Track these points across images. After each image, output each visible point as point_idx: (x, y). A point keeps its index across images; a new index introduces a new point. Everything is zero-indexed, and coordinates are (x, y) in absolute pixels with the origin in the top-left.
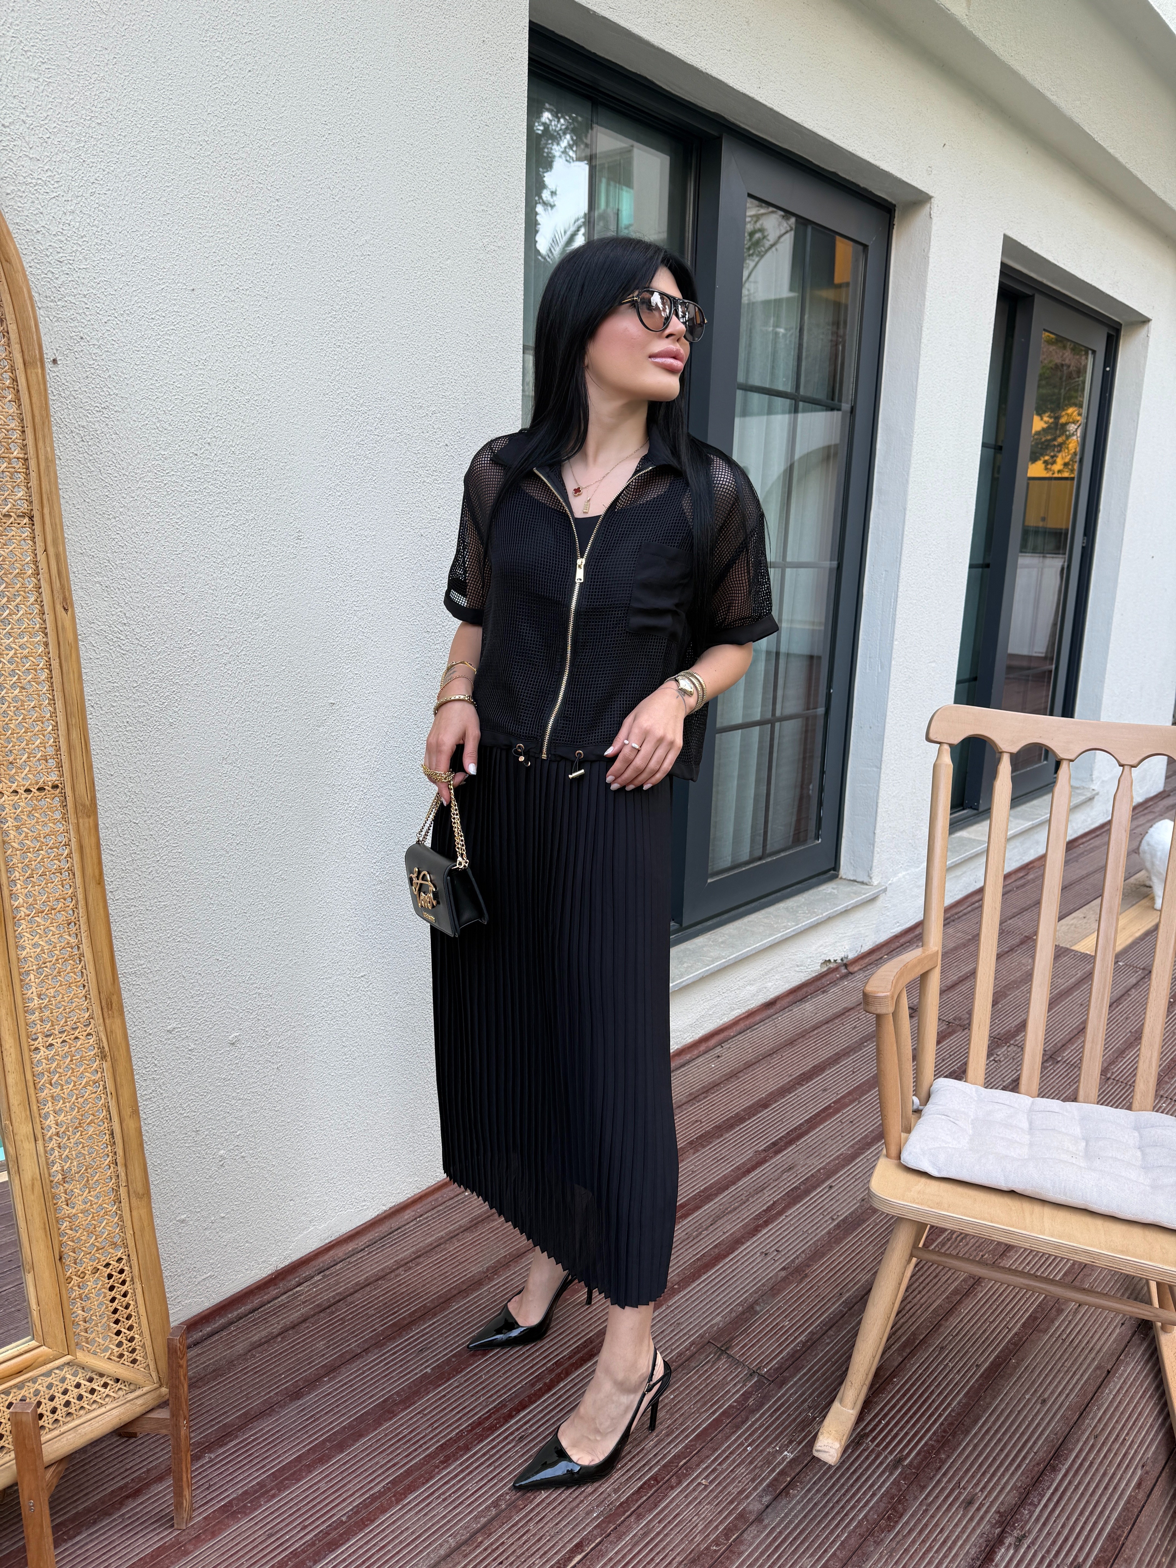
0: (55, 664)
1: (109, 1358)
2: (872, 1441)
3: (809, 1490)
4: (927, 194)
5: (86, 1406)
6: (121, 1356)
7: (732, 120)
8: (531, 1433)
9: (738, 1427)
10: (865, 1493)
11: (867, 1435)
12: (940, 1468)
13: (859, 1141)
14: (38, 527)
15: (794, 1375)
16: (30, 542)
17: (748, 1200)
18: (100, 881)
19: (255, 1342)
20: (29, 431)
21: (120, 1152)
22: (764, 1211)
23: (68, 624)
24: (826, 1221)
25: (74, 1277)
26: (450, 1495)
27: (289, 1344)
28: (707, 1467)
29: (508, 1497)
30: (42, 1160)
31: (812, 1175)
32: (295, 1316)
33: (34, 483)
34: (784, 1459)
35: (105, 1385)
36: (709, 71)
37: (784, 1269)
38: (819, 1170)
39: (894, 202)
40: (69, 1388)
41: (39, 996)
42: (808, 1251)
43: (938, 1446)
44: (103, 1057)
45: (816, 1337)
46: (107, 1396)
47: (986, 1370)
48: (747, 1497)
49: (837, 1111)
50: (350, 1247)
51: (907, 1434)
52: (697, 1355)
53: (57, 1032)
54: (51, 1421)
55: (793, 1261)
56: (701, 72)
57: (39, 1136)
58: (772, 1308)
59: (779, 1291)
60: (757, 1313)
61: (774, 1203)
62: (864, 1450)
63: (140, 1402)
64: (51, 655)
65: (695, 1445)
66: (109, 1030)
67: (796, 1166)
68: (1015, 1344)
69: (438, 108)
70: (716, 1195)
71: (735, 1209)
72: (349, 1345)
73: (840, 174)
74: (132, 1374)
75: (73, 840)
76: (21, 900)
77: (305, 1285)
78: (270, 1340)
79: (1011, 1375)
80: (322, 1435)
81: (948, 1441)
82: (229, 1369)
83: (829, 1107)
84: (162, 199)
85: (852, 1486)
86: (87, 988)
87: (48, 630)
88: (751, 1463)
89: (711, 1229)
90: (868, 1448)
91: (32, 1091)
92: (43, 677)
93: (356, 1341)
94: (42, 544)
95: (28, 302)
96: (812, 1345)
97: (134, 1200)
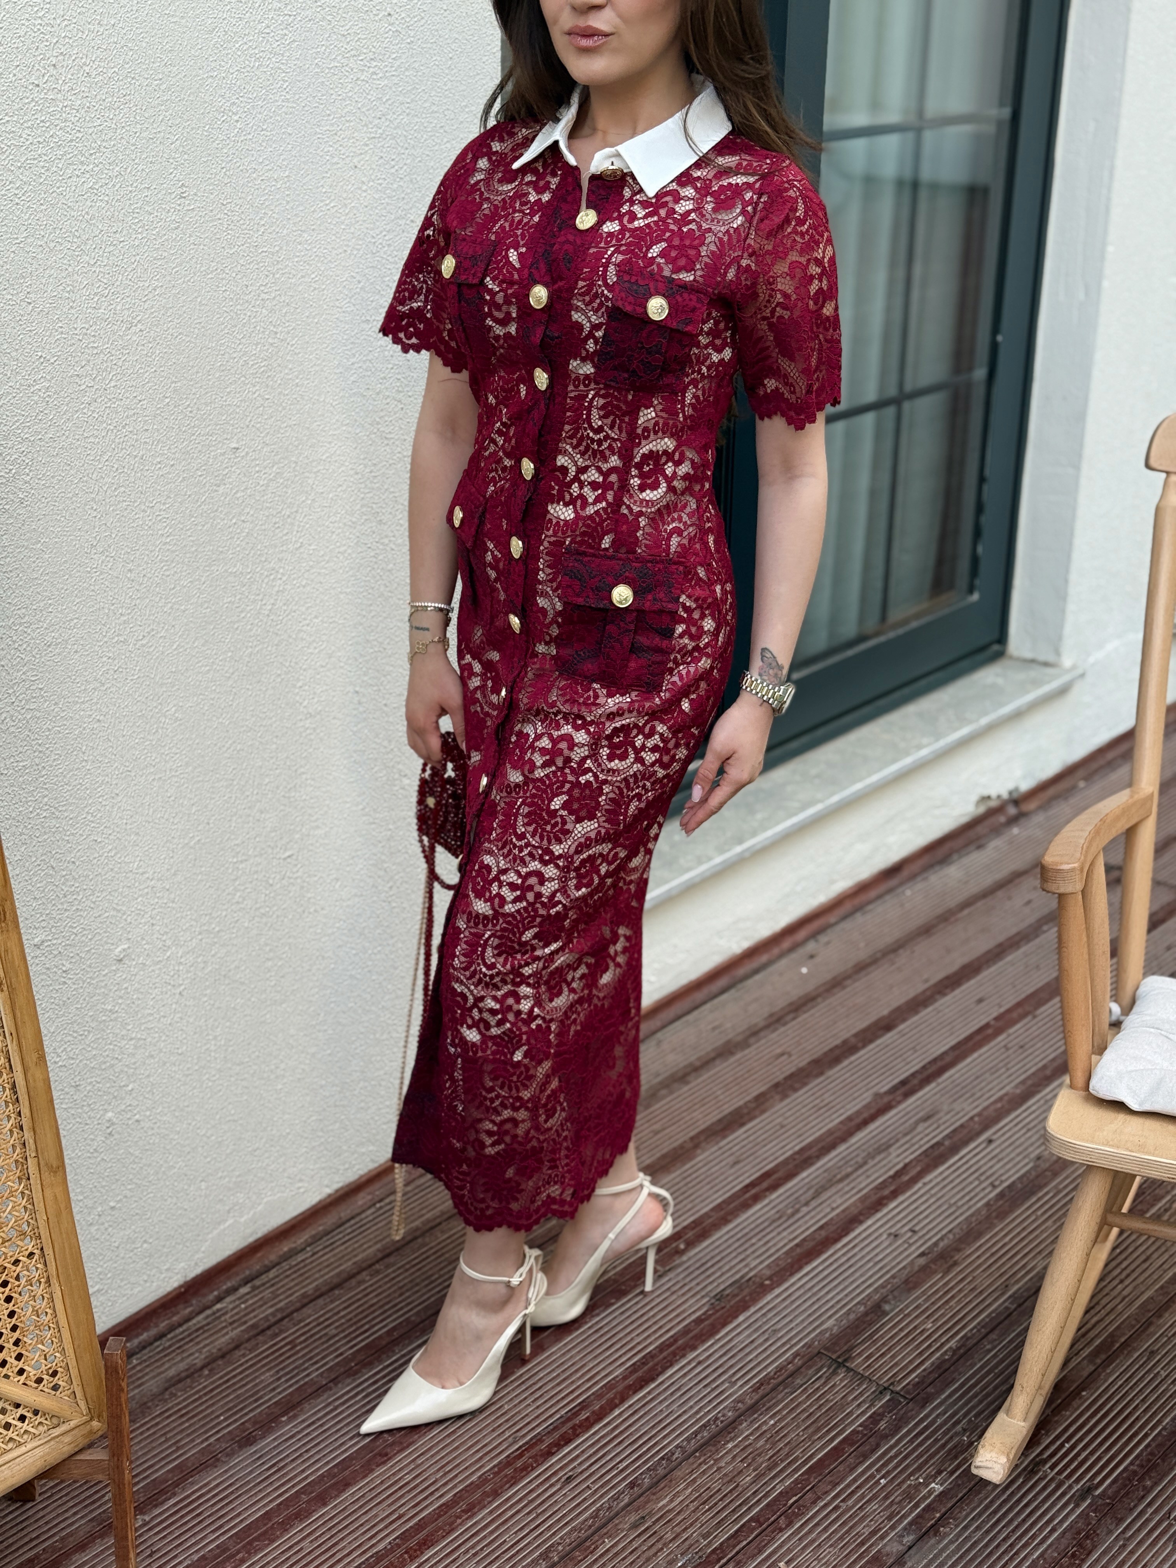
1: (25, 1384)
2: (1052, 1468)
3: (966, 1528)
6: (39, 1381)
8: (581, 1473)
9: (865, 1457)
10: (1041, 1530)
11: (1045, 1461)
12: (1143, 1497)
13: (1033, 1074)
15: (942, 1391)
17: (865, 1163)
22: (890, 1177)
24: (984, 1189)
26: (482, 1549)
28: (826, 1505)
29: (560, 1548)
31: (962, 1126)
34: (930, 1492)
35: (22, 1419)
37: (922, 1254)
38: (972, 1118)
42: (957, 1231)
43: (1141, 1472)
45: (970, 1343)
48: (882, 1538)
49: (998, 1032)
50: (287, 1245)
51: (1099, 1458)
52: (803, 1370)
55: (936, 1244)
58: (907, 1306)
59: (916, 1286)
60: (885, 1313)
61: (906, 1166)
62: (1040, 1479)
63: (67, 1439)
65: (808, 1479)
67: (937, 1112)
70: (818, 1157)
71: (848, 1176)
72: (308, 1375)
74: (55, 1403)
77: (229, 1299)
78: (193, 1373)
80: (293, 1486)
83: (987, 1026)
85: (1024, 1520)
88: (886, 1498)
89: (813, 1204)
90: (1046, 1476)
93: (317, 1369)
96: (965, 1353)
97: (45, 1175)
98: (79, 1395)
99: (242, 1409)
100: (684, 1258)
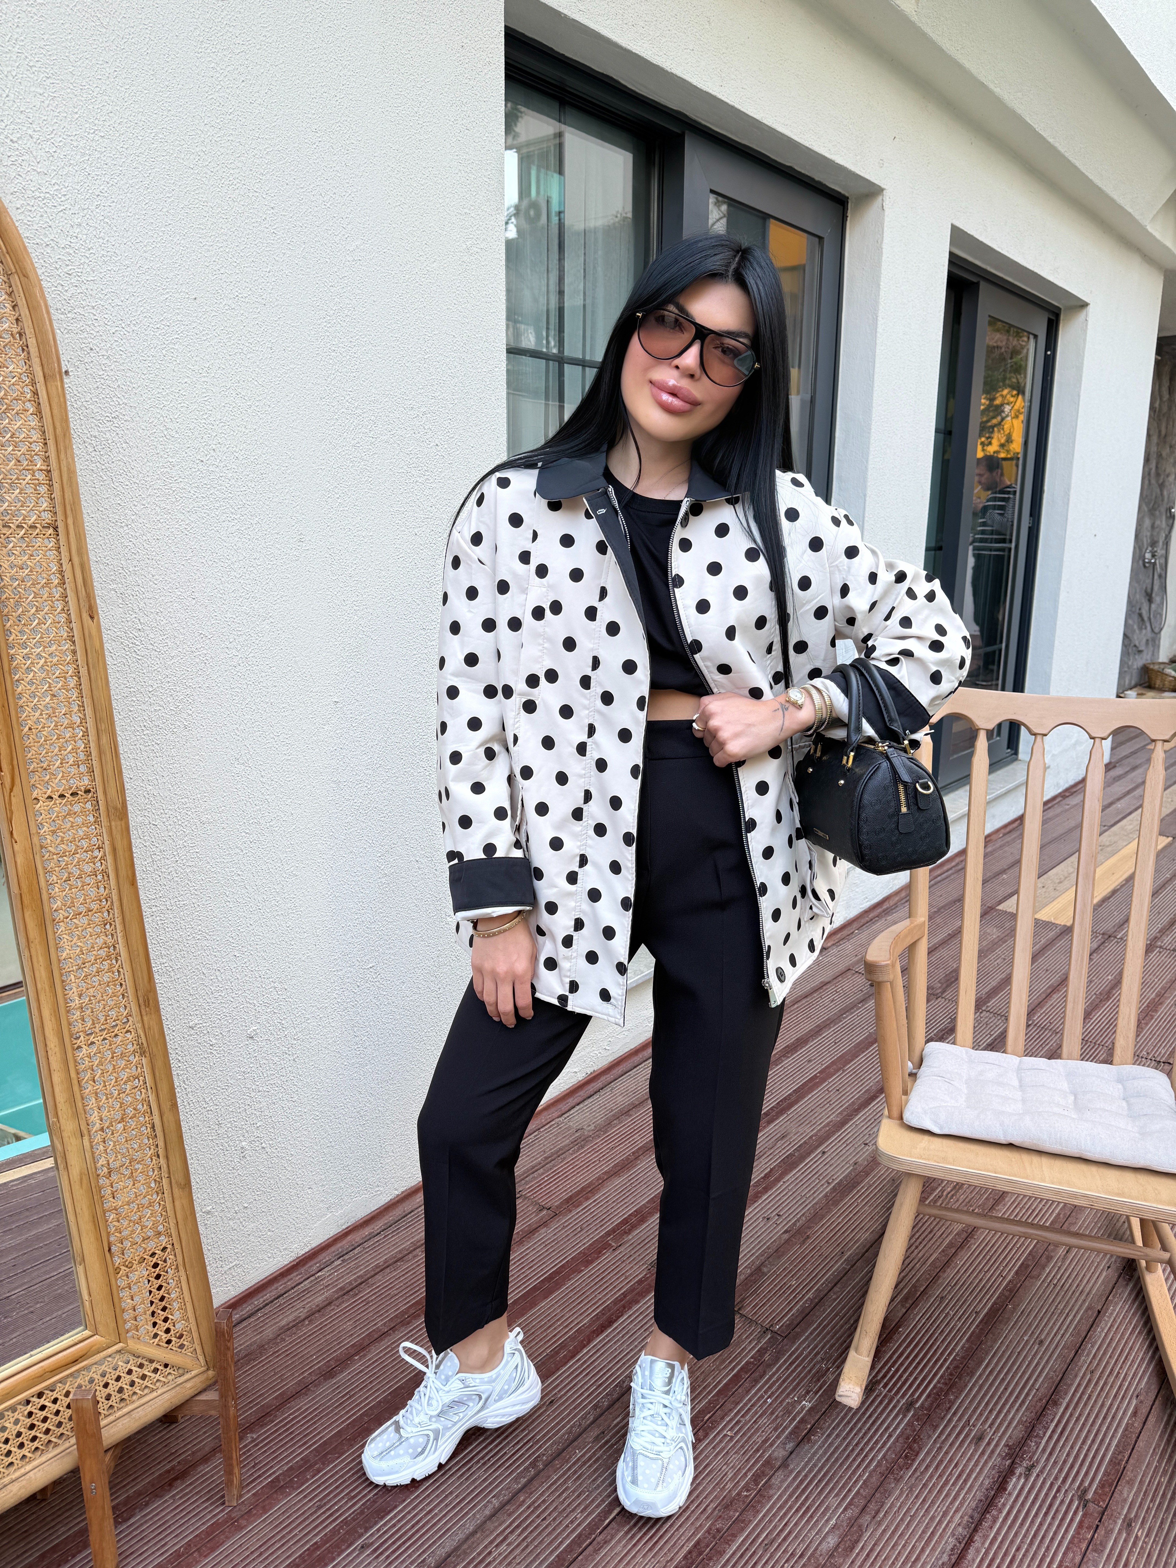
0: (83, 671)
1: (158, 1345)
2: (885, 1386)
3: (829, 1436)
4: (879, 187)
5: (138, 1391)
6: (169, 1342)
7: (694, 117)
8: (561, 1397)
9: (756, 1381)
10: (882, 1435)
11: (879, 1382)
12: (949, 1408)
13: (847, 1108)
14: (62, 537)
15: (805, 1330)
16: (55, 552)
18: (133, 882)
19: (284, 1326)
20: (51, 443)
21: (161, 1144)
22: (762, 1178)
23: (94, 632)
24: (822, 1185)
25: (123, 1268)
26: (489, 1459)
27: (316, 1326)
28: (731, 1420)
29: (544, 1458)
30: (88, 1155)
31: (805, 1142)
32: (319, 1299)
33: (57, 494)
34: (803, 1408)
35: (156, 1371)
36: (674, 71)
37: (786, 1232)
38: (811, 1137)
39: (847, 195)
40: (122, 1374)
41: (80, 996)
42: (807, 1214)
43: (946, 1388)
44: (143, 1053)
45: (822, 1294)
46: (158, 1380)
47: (985, 1316)
48: (771, 1445)
49: (823, 1080)
50: (367, 1231)
51: (916, 1379)
53: (97, 1030)
54: (106, 1407)
55: (794, 1224)
56: (667, 71)
57: (85, 1132)
58: (778, 1269)
59: (783, 1254)
60: (765, 1274)
61: (771, 1170)
62: (878, 1396)
64: (79, 662)
65: (718, 1400)
66: (146, 1027)
67: (788, 1134)
68: (1010, 1291)
69: (421, 113)
73: (796, 168)
74: (180, 1359)
75: (107, 843)
76: (59, 903)
77: (326, 1269)
78: (298, 1323)
79: (1009, 1319)
81: (955, 1383)
82: (261, 1353)
83: (815, 1077)
84: (165, 210)
85: (869, 1429)
86: (124, 986)
87: (76, 638)
88: (772, 1413)
90: (881, 1394)
91: (76, 1088)
92: (72, 685)
93: (382, 1320)
94: (67, 554)
95: (46, 316)
96: (820, 1301)
97: (176, 1191)
98: (199, 1351)
99: (328, 1350)
100: (630, 1237)
